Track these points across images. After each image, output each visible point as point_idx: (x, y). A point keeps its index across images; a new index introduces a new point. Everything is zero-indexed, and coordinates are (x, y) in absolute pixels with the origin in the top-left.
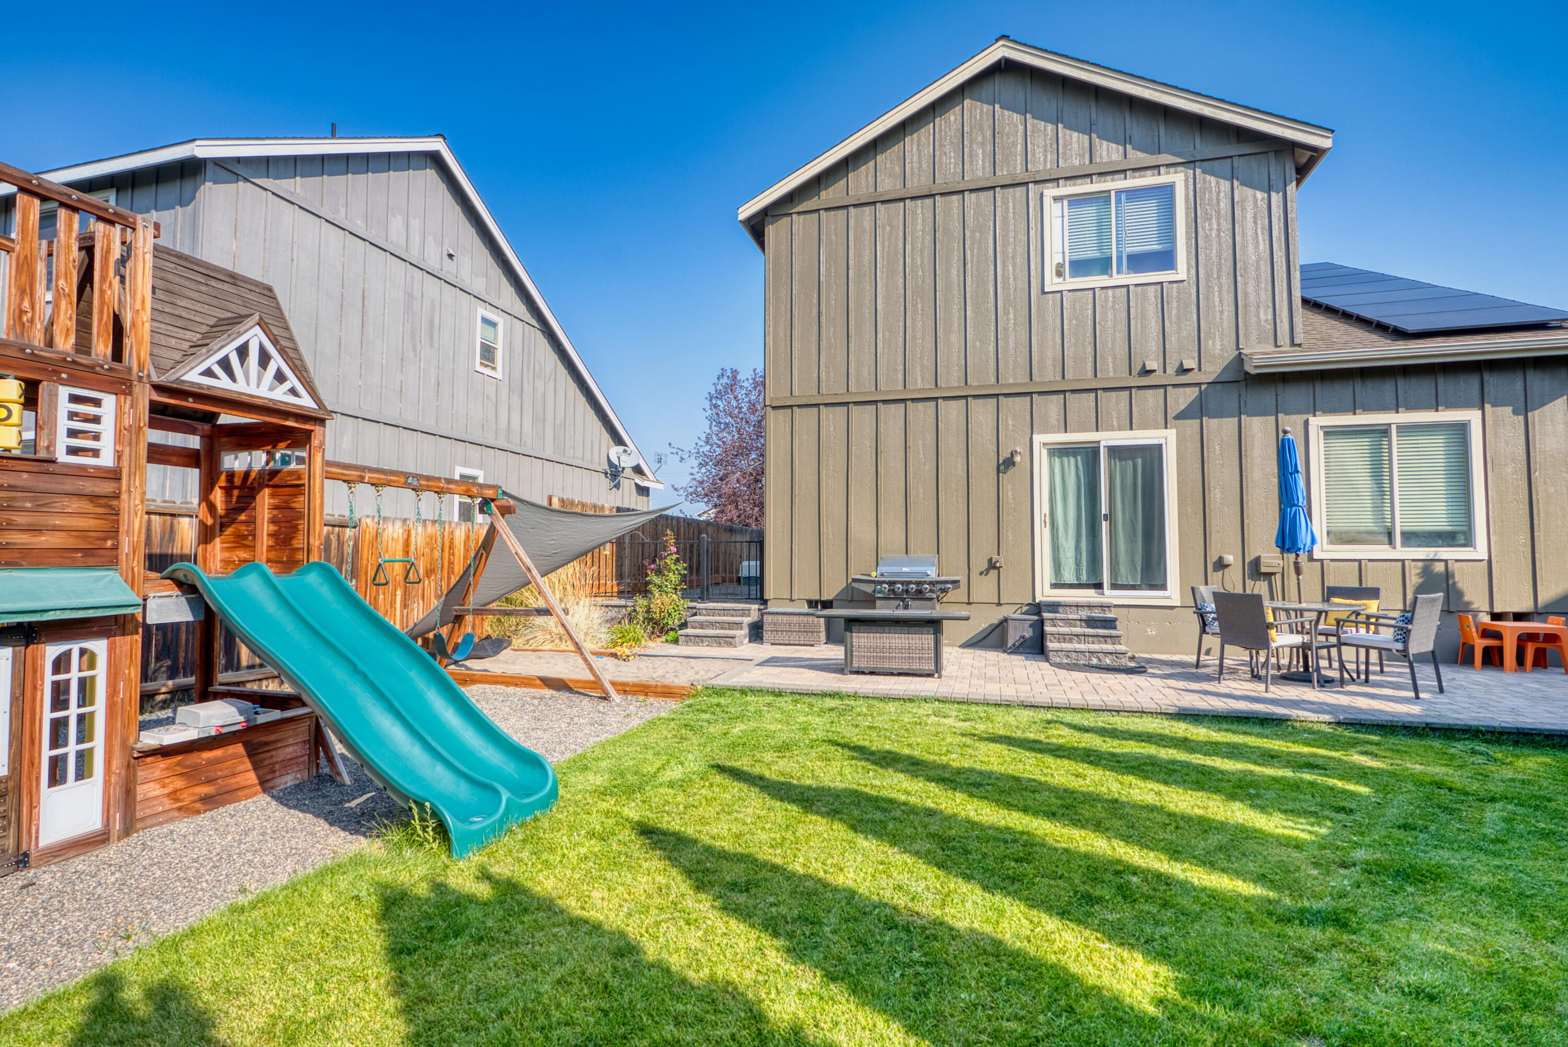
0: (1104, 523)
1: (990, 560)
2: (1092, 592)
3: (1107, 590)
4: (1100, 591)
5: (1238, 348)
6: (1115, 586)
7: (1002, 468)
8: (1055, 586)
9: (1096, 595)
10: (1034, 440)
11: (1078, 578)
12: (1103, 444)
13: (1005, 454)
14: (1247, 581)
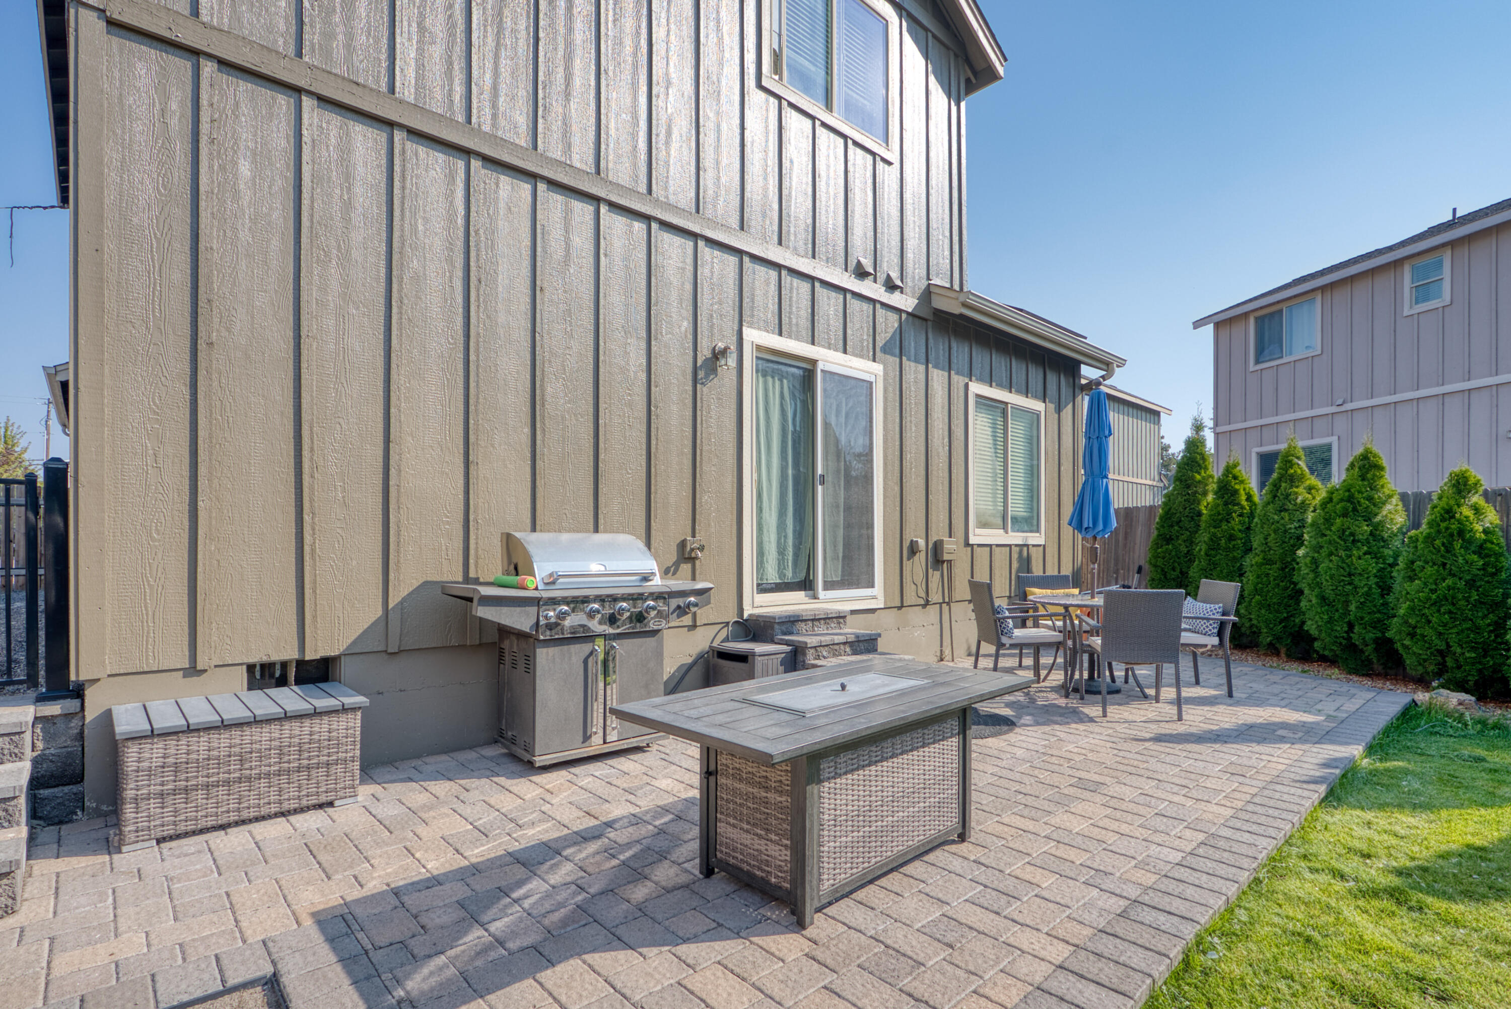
0: (820, 488)
1: (683, 544)
2: (799, 596)
3: (822, 594)
4: (811, 592)
5: (928, 279)
6: (829, 586)
7: (701, 374)
8: (763, 589)
9: (807, 600)
10: (744, 337)
11: (781, 574)
12: (820, 366)
13: (705, 352)
14: (930, 571)
